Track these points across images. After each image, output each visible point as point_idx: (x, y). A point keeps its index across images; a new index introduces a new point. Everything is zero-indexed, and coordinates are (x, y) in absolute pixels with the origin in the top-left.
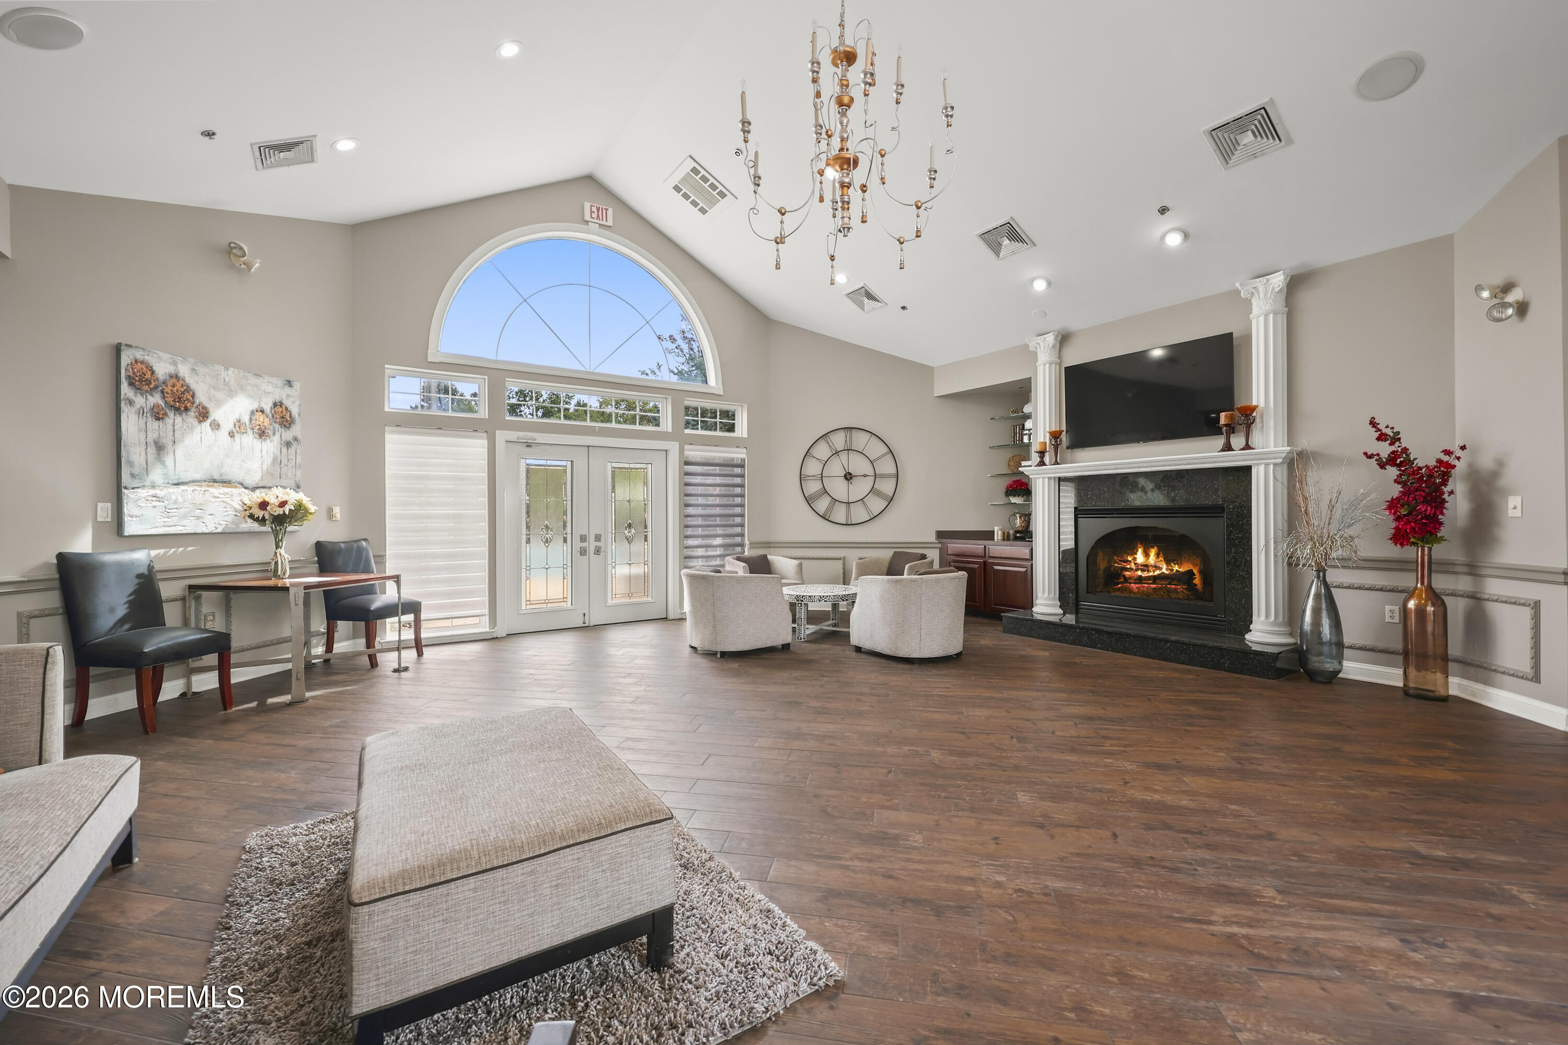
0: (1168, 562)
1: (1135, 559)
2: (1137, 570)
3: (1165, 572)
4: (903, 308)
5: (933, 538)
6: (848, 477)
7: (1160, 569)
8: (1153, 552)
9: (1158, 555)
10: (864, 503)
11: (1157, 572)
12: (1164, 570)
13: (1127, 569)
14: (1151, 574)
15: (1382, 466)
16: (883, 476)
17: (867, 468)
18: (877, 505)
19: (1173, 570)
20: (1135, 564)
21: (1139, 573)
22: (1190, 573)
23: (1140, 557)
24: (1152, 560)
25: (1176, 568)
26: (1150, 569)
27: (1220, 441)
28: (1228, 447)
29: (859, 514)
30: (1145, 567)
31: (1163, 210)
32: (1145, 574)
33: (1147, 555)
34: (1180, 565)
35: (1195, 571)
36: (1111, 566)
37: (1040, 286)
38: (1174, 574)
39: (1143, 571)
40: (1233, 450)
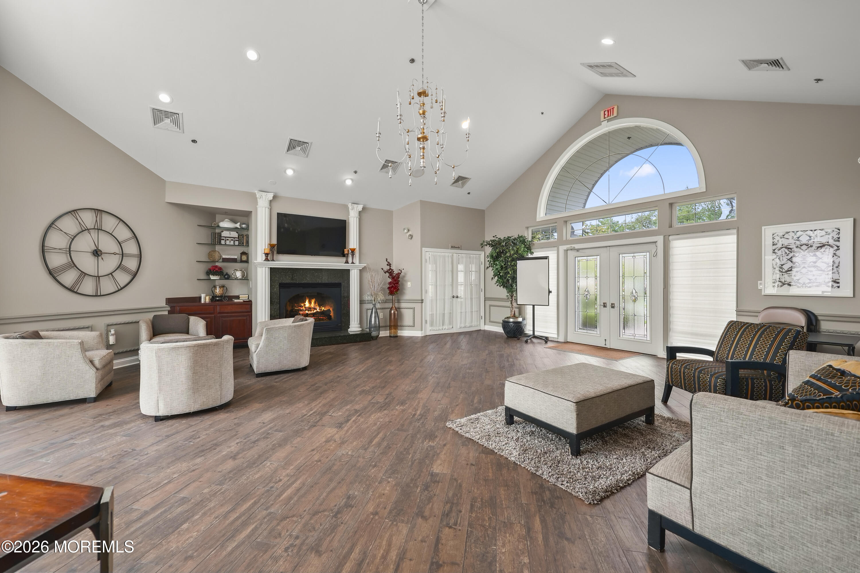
0: (320, 306)
1: (305, 305)
2: (306, 310)
3: (319, 311)
4: (194, 141)
5: (163, 304)
6: (97, 253)
7: (316, 309)
8: (313, 301)
9: (315, 303)
10: (112, 275)
11: (315, 311)
12: (318, 310)
13: (301, 310)
14: (312, 312)
15: (385, 273)
16: (130, 256)
17: (114, 248)
18: (123, 278)
19: (321, 310)
20: (305, 307)
21: (307, 312)
22: (329, 310)
23: (307, 304)
24: (313, 305)
25: (323, 308)
26: (312, 309)
27: (344, 259)
28: (347, 262)
29: (107, 286)
30: (310, 309)
31: (356, 172)
32: (310, 312)
33: (310, 303)
34: (325, 307)
35: (331, 310)
36: (293, 309)
37: (290, 172)
38: (322, 312)
39: (308, 311)
40: (348, 263)
